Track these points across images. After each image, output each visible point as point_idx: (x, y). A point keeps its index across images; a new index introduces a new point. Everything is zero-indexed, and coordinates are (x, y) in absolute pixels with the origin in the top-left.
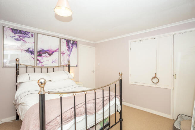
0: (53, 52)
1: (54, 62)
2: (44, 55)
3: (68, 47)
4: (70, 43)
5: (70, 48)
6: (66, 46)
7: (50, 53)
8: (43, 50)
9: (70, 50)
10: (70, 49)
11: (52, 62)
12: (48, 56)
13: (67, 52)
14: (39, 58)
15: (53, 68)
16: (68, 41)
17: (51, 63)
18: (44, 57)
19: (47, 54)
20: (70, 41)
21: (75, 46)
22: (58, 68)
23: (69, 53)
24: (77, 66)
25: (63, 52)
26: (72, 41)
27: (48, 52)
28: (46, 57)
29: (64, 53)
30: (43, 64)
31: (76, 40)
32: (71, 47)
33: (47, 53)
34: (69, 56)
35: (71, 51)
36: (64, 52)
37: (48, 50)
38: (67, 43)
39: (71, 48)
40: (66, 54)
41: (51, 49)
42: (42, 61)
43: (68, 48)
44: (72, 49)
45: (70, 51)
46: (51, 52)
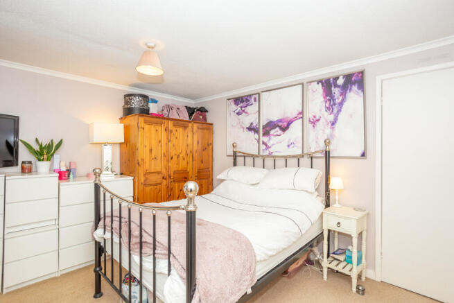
0: (289, 123)
1: (293, 145)
2: (272, 132)
3: (330, 100)
4: (336, 86)
5: (334, 100)
6: (322, 99)
7: (284, 126)
8: (271, 122)
9: (335, 107)
10: (335, 104)
11: (289, 146)
12: (280, 132)
13: (326, 114)
14: (265, 139)
15: (286, 158)
16: (327, 85)
17: (286, 147)
18: (272, 137)
19: (278, 129)
20: (337, 78)
21: (355, 88)
22: (296, 160)
23: (332, 118)
24: (363, 155)
25: (315, 117)
26: (341, 78)
27: (280, 124)
28: (277, 135)
29: (319, 120)
30: (271, 150)
31: (360, 69)
32: (341, 98)
33: (278, 126)
34: (333, 124)
35: (339, 111)
36: (318, 118)
37: (280, 121)
38: (324, 91)
39: (338, 101)
40: (322, 120)
41: (286, 116)
42: (269, 144)
43: (328, 103)
44: (341, 104)
45: (335, 111)
46: (285, 124)
